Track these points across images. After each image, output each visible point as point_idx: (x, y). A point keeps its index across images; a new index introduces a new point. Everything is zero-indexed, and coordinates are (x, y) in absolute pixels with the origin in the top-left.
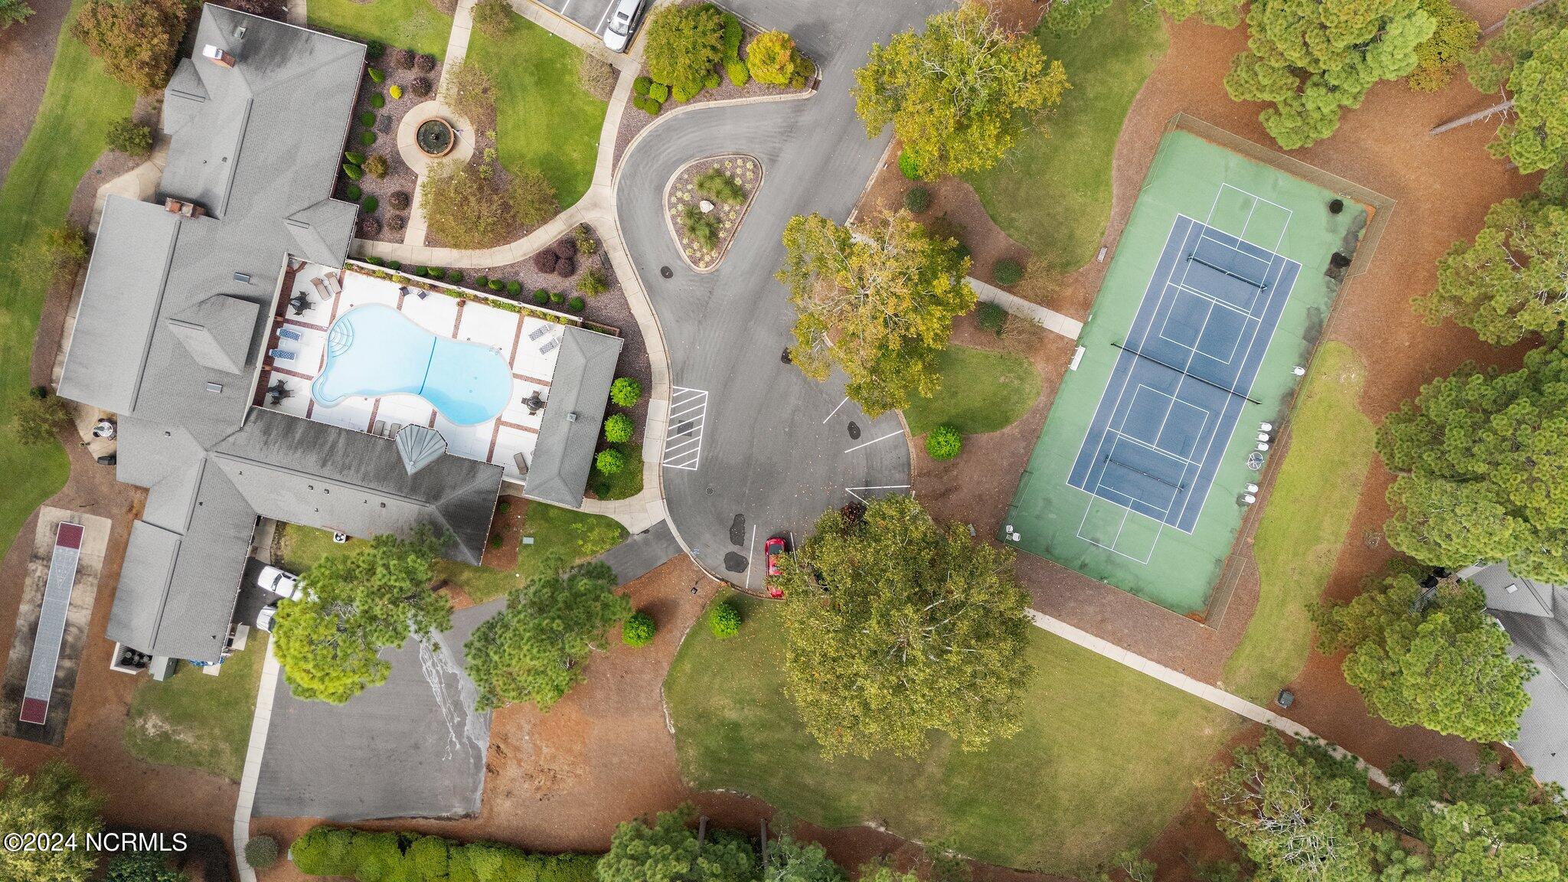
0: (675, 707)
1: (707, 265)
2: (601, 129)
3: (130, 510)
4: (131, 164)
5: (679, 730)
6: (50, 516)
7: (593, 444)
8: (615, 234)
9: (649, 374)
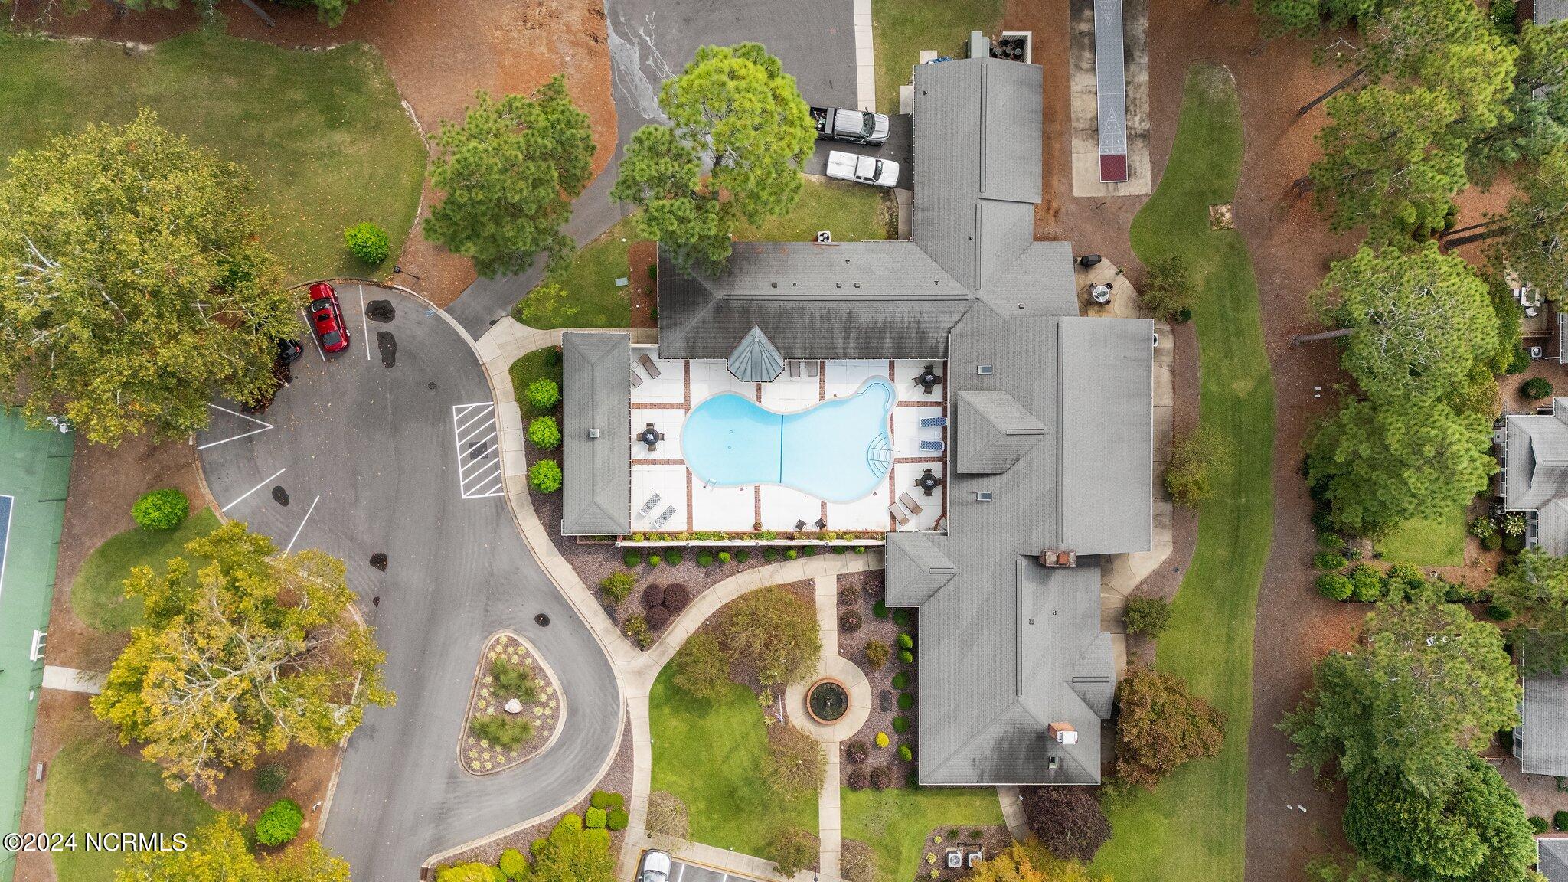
0: (408, 131)
1: (498, 641)
2: (653, 759)
3: (1057, 212)
4: (1145, 587)
5: (396, 106)
6: (1140, 184)
7: (568, 409)
8: (610, 648)
9: (533, 501)
